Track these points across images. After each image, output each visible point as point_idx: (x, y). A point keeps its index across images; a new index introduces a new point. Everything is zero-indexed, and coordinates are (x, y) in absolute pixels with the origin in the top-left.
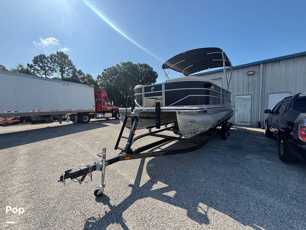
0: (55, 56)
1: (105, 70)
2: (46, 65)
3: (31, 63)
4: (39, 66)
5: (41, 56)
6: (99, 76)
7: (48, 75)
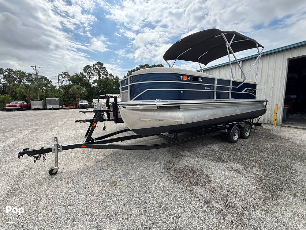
0: (95, 64)
1: (129, 71)
2: (90, 72)
3: (82, 71)
4: (86, 72)
5: (87, 66)
6: (125, 76)
7: (91, 77)
